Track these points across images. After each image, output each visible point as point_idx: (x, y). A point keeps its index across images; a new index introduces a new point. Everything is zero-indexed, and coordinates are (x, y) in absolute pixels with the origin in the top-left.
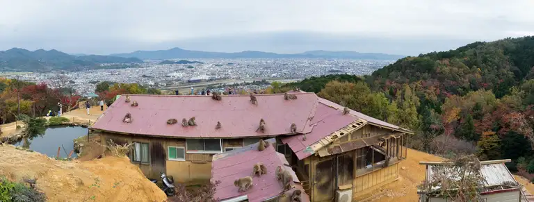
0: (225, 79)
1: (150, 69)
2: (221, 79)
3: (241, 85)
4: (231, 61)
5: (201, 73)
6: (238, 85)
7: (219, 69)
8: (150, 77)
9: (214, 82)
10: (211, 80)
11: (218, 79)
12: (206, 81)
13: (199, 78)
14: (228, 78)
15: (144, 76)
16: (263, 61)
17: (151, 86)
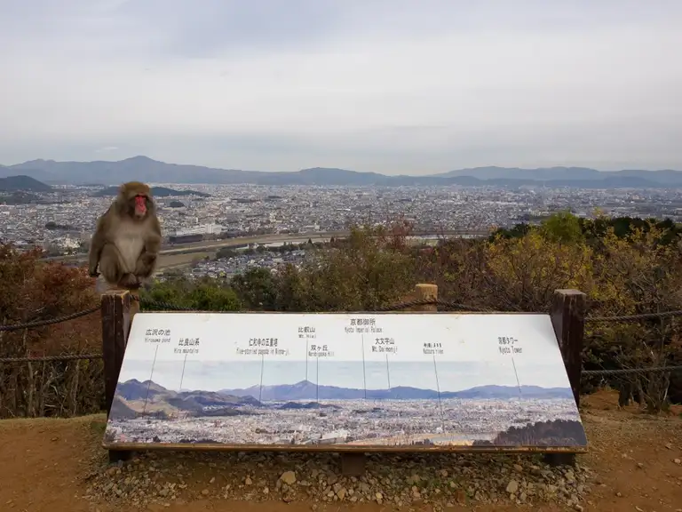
0: (262, 232)
1: (68, 209)
2: (251, 233)
3: (301, 247)
4: (275, 191)
5: (204, 220)
6: (293, 248)
7: (248, 210)
8: (65, 228)
9: (235, 242)
10: (225, 236)
11: (244, 234)
12: (214, 237)
13: (195, 230)
14: (270, 231)
15: (51, 226)
16: (351, 193)
17: (70, 250)
